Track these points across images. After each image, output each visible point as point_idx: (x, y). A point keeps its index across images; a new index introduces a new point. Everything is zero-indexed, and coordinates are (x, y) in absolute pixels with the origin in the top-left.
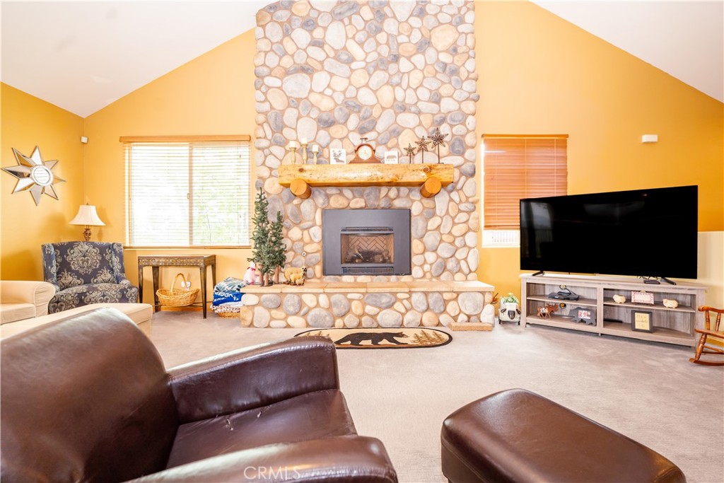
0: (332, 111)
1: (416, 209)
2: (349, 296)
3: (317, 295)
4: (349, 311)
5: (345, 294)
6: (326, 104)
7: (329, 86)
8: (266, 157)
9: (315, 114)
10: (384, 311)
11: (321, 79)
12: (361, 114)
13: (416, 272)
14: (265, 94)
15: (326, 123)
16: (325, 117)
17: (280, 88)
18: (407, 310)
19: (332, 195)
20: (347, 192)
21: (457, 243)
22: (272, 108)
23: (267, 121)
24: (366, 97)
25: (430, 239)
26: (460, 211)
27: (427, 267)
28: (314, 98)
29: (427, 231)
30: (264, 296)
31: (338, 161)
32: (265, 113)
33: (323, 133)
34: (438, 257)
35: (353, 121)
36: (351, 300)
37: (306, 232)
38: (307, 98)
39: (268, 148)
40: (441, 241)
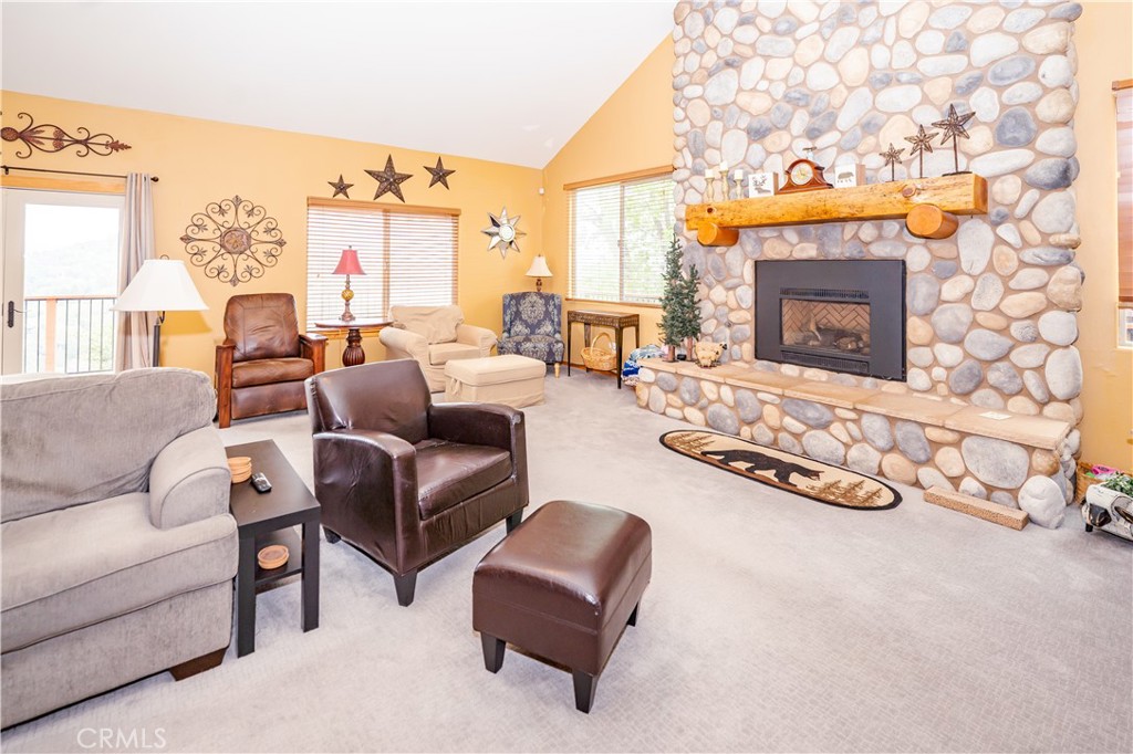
0: (767, 113)
1: (918, 258)
2: (760, 395)
3: (718, 384)
4: (760, 418)
5: (755, 391)
6: (759, 104)
7: (764, 77)
8: (685, 191)
9: (744, 122)
10: (813, 432)
11: (753, 70)
12: (811, 108)
13: (918, 378)
14: (684, 109)
15: (757, 134)
16: (756, 125)
17: (701, 97)
18: (855, 441)
19: (767, 239)
20: (791, 235)
21: (1016, 329)
22: (693, 126)
23: (687, 146)
24: (821, 78)
25: (945, 319)
26: (1023, 264)
27: (938, 373)
28: (743, 99)
29: (940, 302)
30: (660, 374)
31: (760, 190)
32: (685, 135)
33: (756, 147)
34: (967, 355)
35: (800, 121)
36: (764, 403)
37: (731, 292)
38: (734, 102)
39: (687, 180)
40: (975, 324)
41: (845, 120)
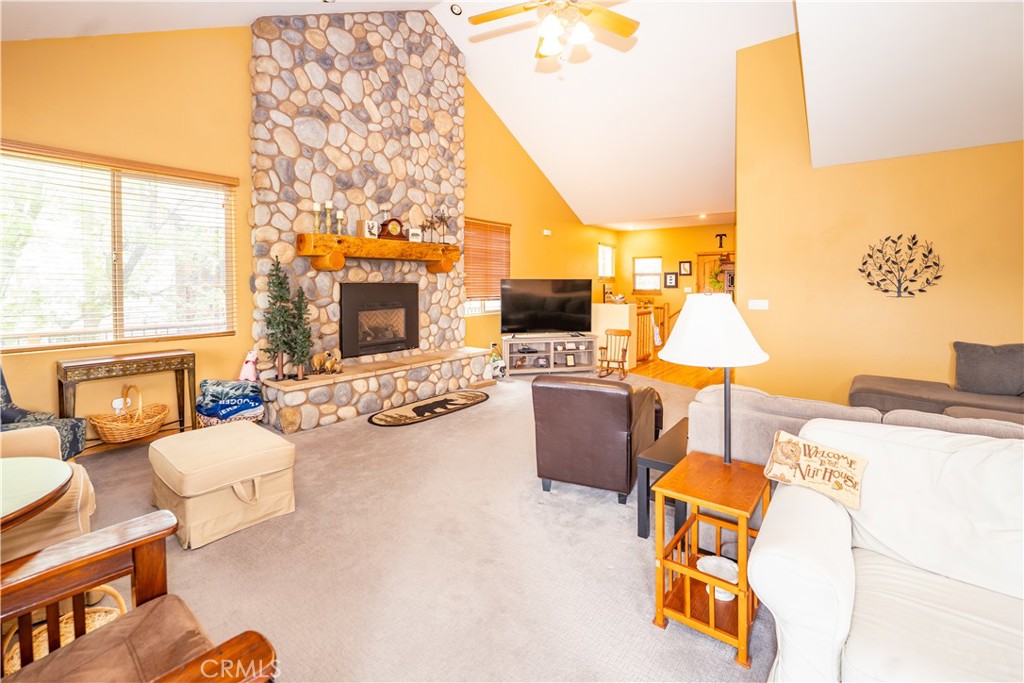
0: (349, 172)
1: (422, 284)
2: (396, 375)
3: (366, 379)
4: (395, 390)
5: (392, 373)
6: (344, 163)
7: (345, 143)
8: (272, 214)
9: (331, 172)
10: (422, 384)
11: (337, 134)
12: (378, 182)
13: (423, 344)
14: (271, 131)
15: (343, 184)
16: (343, 177)
17: (290, 129)
18: (439, 379)
19: (351, 267)
20: (366, 266)
21: (452, 315)
22: (280, 153)
23: (273, 168)
24: (381, 164)
25: (434, 312)
26: (454, 286)
27: (431, 339)
28: (330, 153)
29: (432, 304)
30: (312, 392)
31: (371, 234)
32: (272, 158)
33: (339, 195)
34: (439, 328)
35: (370, 188)
36: (396, 379)
37: (323, 310)
38: (322, 150)
39: (275, 203)
40: (442, 313)
41: (395, 198)
